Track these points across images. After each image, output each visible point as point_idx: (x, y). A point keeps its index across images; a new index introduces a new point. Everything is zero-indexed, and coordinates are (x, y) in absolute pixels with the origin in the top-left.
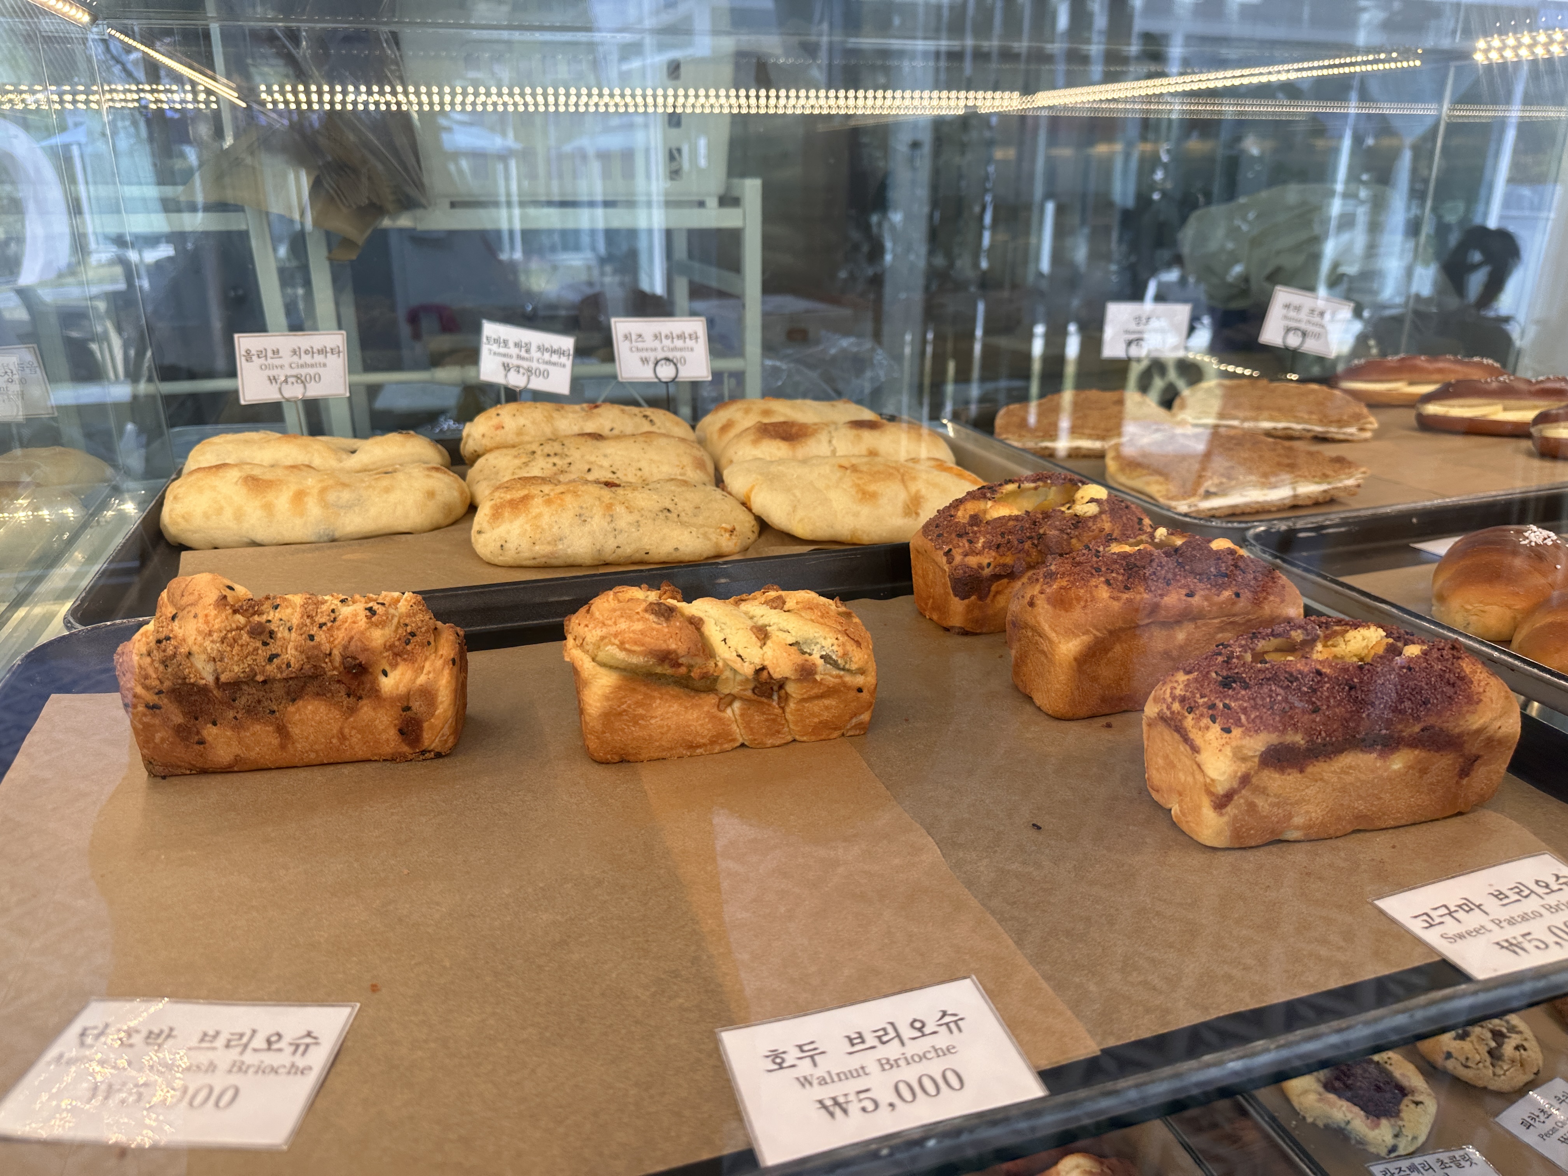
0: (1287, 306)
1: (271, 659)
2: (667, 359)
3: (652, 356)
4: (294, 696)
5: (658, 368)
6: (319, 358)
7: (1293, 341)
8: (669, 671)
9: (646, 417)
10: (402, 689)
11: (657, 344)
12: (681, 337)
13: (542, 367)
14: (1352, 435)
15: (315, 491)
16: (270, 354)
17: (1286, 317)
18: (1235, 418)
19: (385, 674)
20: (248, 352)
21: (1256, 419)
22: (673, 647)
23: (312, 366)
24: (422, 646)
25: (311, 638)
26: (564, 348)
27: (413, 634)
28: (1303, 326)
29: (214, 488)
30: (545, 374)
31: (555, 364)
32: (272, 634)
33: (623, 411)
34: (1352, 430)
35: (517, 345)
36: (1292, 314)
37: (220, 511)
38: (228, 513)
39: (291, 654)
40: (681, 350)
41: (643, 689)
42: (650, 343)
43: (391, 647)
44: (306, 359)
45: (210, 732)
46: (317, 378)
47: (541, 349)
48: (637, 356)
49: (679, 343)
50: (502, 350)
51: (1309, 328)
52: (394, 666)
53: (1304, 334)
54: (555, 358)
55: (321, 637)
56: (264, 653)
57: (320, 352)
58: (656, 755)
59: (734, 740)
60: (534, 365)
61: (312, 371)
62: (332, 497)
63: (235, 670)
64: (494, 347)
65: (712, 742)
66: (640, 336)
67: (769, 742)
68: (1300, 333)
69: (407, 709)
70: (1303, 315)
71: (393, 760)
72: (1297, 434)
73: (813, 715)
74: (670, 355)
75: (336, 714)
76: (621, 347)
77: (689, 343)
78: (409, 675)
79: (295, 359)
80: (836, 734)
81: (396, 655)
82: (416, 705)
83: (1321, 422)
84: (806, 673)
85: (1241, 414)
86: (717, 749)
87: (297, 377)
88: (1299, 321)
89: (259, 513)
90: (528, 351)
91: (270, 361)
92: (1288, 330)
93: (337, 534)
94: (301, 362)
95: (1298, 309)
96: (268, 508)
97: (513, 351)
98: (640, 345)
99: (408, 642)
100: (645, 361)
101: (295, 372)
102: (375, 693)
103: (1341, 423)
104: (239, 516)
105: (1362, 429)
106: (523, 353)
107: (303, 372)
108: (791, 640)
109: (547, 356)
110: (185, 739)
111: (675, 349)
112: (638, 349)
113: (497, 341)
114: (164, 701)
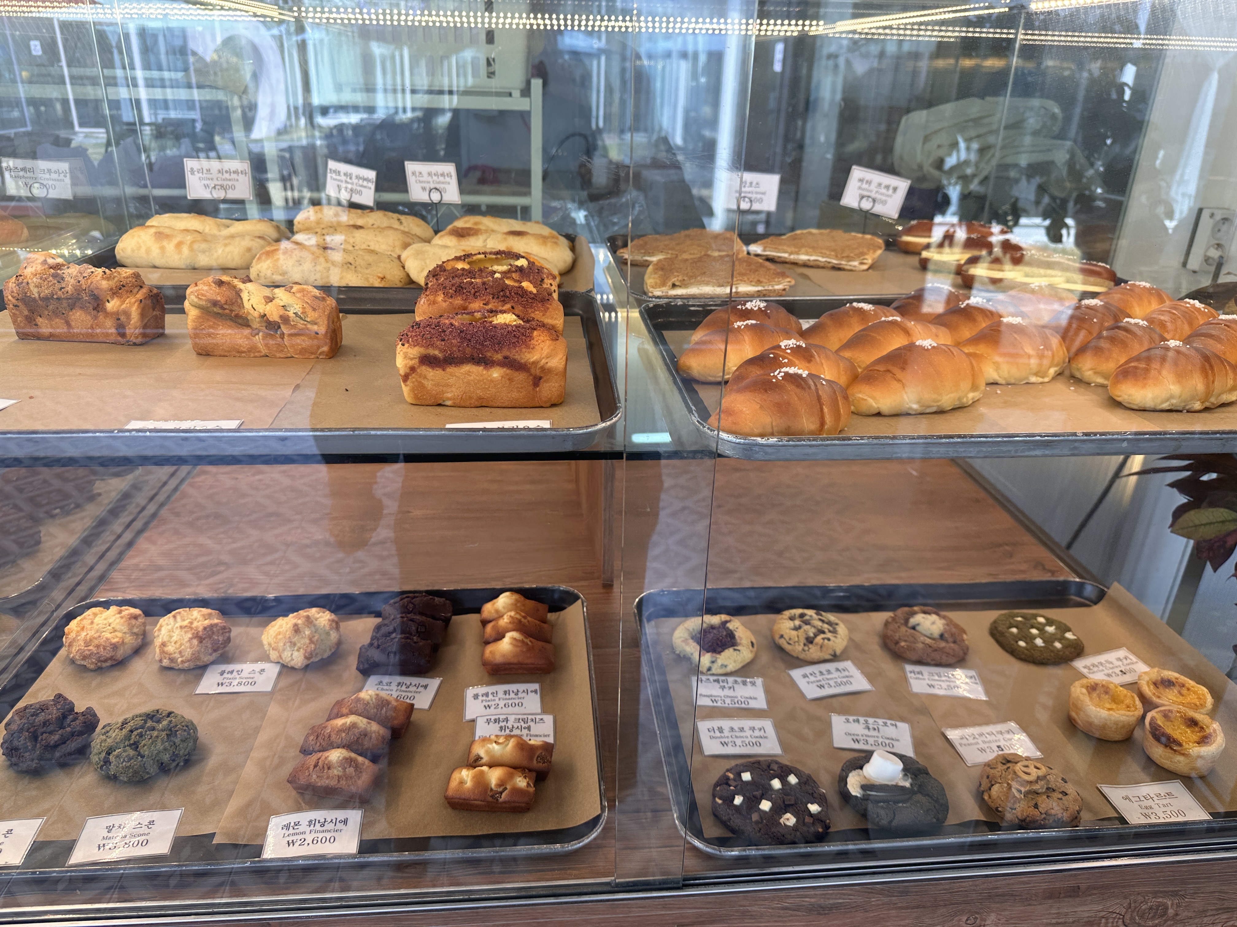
0: (861, 180)
1: (61, 289)
2: (436, 189)
3: (428, 186)
4: (72, 307)
5: (432, 194)
6: (234, 176)
7: (866, 205)
8: (220, 311)
9: (399, 220)
10: (115, 309)
11: (430, 179)
12: (443, 175)
13: (359, 188)
14: (855, 266)
15: (188, 242)
16: (205, 171)
17: (860, 188)
18: (785, 252)
19: (108, 301)
20: (192, 169)
21: (798, 254)
22: (219, 299)
23: (230, 180)
24: (127, 291)
25: (79, 282)
26: (370, 177)
27: (123, 286)
28: (873, 195)
29: (139, 236)
30: (360, 193)
31: (365, 187)
32: (63, 279)
33: (385, 215)
34: (856, 263)
35: (345, 174)
36: (865, 186)
37: (139, 248)
38: (143, 249)
39: (70, 288)
40: (443, 183)
41: (214, 320)
42: (426, 178)
43: (111, 289)
44: (227, 176)
45: (39, 320)
46: (233, 187)
47: (358, 177)
48: (419, 186)
49: (441, 179)
50: (338, 177)
51: (878, 196)
52: (113, 299)
53: (874, 201)
54: (365, 183)
55: (83, 282)
56: (58, 286)
57: (235, 172)
58: (222, 353)
59: (259, 352)
60: (354, 187)
61: (230, 183)
62: (196, 246)
63: (46, 292)
64: (334, 176)
65: (249, 351)
66: (420, 173)
67: (278, 355)
68: (870, 199)
69: (118, 319)
70: (873, 187)
71: (115, 343)
72: (822, 265)
73: (298, 344)
74: (438, 186)
75: (89, 318)
76: (411, 180)
77: (448, 179)
78: (118, 303)
79: (220, 175)
80: (313, 356)
81: (114, 293)
82: (122, 318)
83: (836, 257)
84: (285, 319)
85: (789, 250)
86: (252, 355)
87: (222, 186)
88: (871, 191)
89: (158, 251)
90: (351, 178)
91: (204, 175)
92: (862, 197)
93: (196, 266)
94: (224, 177)
95: (869, 182)
96: (162, 248)
97: (343, 178)
98: (421, 179)
99: (120, 289)
100: (424, 189)
101: (219, 183)
102: (104, 310)
103: (849, 259)
104: (148, 251)
105: (862, 263)
106: (348, 180)
107: (225, 183)
108: (282, 304)
109: (361, 182)
110: (30, 322)
111: (439, 183)
112: (420, 182)
113: (335, 171)
114: (20, 304)
